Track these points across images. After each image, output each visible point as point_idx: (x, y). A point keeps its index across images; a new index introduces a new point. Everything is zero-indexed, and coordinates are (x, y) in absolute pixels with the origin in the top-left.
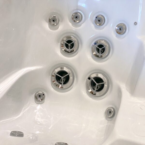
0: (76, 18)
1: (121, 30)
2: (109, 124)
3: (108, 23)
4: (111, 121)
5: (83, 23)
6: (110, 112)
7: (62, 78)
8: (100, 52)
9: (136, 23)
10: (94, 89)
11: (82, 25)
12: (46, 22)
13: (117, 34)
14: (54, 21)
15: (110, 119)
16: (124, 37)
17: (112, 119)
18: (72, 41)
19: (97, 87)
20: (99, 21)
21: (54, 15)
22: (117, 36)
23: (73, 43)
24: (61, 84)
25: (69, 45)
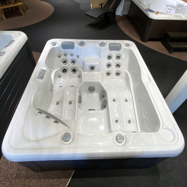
0: (65, 55)
2: (79, 79)
3: (74, 55)
6: (79, 76)
7: (65, 70)
9: (81, 55)
10: (74, 72)
11: (67, 56)
21: (59, 55)
24: (65, 72)
25: (65, 62)
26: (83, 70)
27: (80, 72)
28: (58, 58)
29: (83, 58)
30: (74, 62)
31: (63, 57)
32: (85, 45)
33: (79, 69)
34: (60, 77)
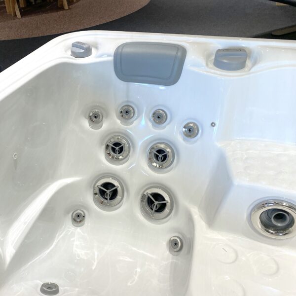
0: (126, 113)
1: (191, 131)
2: (175, 261)
3: (171, 121)
4: (177, 256)
5: (136, 119)
6: (176, 244)
7: (108, 191)
8: (160, 160)
9: (213, 125)
10: (152, 209)
11: (135, 122)
12: (86, 118)
13: (185, 137)
14: (96, 117)
15: (176, 253)
16: (196, 142)
17: (178, 253)
18: (120, 144)
19: (157, 206)
20: (159, 117)
21: (96, 109)
22: (184, 140)
23: (122, 147)
24: (107, 199)
25: (117, 148)
26: (211, 220)
27: (190, 220)
28: (86, 123)
29: (219, 145)
30: (165, 157)
31: (112, 124)
32: (254, 64)
33: (183, 201)
34: (79, 219)
